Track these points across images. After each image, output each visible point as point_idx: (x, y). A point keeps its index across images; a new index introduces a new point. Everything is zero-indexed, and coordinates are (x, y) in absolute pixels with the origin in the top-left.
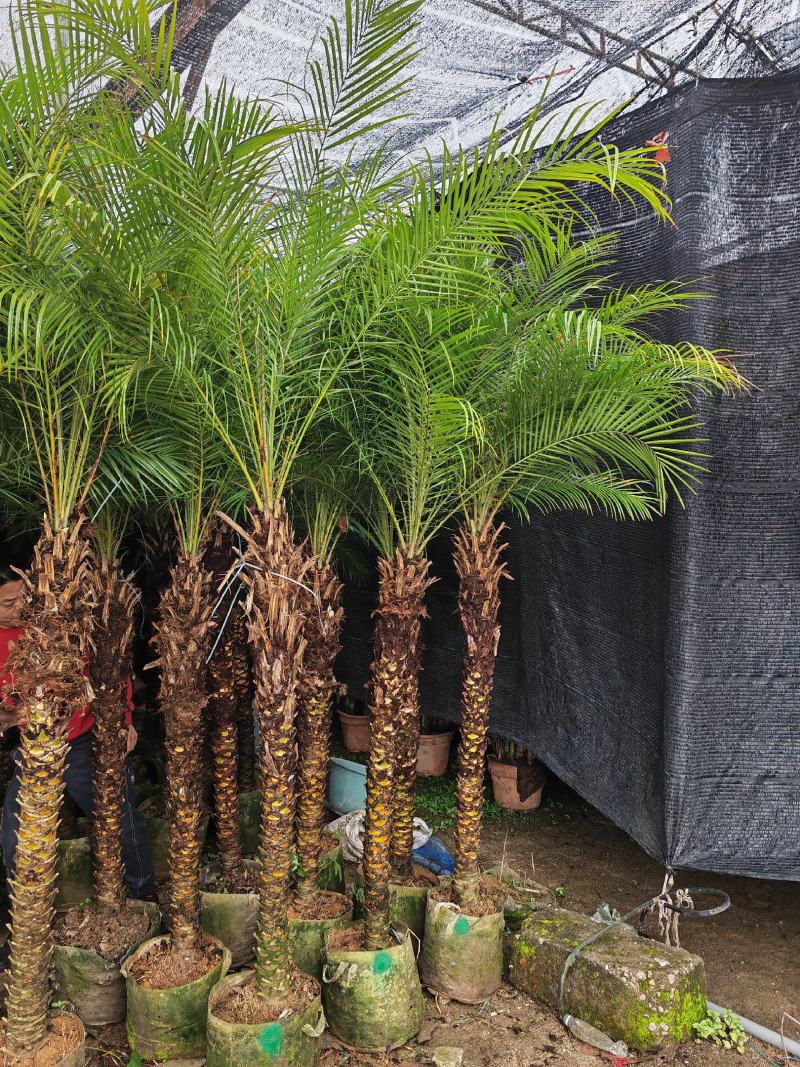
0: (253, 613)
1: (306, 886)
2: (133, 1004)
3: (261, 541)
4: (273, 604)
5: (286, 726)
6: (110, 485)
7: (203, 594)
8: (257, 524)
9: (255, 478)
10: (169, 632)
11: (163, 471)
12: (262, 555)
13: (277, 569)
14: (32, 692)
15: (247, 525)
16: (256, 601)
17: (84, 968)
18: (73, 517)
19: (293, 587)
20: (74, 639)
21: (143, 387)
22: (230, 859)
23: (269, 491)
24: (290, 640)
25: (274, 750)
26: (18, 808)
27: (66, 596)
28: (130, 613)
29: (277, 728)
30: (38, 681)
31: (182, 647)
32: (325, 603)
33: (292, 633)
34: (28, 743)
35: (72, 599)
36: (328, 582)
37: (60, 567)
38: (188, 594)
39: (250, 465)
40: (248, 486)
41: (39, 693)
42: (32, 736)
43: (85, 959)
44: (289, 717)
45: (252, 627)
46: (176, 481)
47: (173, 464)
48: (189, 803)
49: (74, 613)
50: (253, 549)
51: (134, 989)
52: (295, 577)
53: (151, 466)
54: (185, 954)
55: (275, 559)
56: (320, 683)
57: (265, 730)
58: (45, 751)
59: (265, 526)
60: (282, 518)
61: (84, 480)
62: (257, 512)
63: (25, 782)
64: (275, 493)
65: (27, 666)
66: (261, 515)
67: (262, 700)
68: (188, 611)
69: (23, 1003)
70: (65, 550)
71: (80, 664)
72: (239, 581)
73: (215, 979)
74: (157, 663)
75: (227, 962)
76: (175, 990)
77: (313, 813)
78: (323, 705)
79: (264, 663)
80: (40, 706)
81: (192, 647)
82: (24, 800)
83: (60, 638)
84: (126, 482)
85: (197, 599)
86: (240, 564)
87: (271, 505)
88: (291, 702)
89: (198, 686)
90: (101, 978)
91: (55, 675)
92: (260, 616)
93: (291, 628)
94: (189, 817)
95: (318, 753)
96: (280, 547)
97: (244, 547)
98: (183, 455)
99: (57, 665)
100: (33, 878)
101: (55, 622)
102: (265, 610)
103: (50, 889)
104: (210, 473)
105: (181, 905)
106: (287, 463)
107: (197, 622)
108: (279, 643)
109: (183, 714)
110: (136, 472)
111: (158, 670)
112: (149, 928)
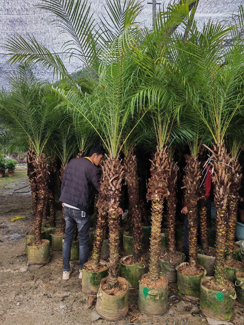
0: (214, 174)
1: (229, 257)
2: (179, 278)
3: (216, 153)
4: (220, 171)
5: (224, 208)
6: (173, 138)
7: (198, 168)
8: (215, 148)
9: (215, 134)
10: (188, 178)
11: (187, 133)
12: (217, 157)
13: (222, 161)
14: (154, 192)
15: (212, 148)
16: (215, 170)
17: (166, 266)
18: (164, 147)
19: (226, 166)
20: (165, 179)
21: (183, 110)
22: (205, 246)
23: (219, 137)
24: (225, 182)
25: (220, 214)
26: (151, 221)
27: (163, 167)
28: (176, 173)
29: (221, 208)
30: (156, 189)
31: (192, 183)
32: (236, 172)
33: (226, 180)
34: (154, 204)
35: (164, 168)
36: (237, 166)
37: (161, 160)
38: (194, 168)
39: (213, 130)
40: (212, 136)
41: (156, 192)
42: (155, 203)
43: (166, 264)
44: (225, 205)
45: (214, 178)
46: (191, 136)
47: (190, 131)
48: (194, 227)
49: (165, 172)
50: (214, 155)
51: (179, 274)
52: (227, 163)
53: (184, 132)
54: (193, 268)
55: (221, 158)
56: (234, 197)
57: (217, 208)
58: (158, 207)
59: (218, 148)
60: (223, 146)
61: (167, 136)
62: (215, 144)
63: (153, 214)
64: (221, 138)
65: (153, 185)
66: (216, 145)
67: (216, 199)
68: (193, 172)
69: (153, 269)
70: (162, 155)
71: (166, 185)
72: (209, 164)
73: (202, 276)
74: (185, 187)
75: (205, 273)
76: (191, 277)
77: (232, 236)
78: (235, 204)
79: (217, 188)
80: (156, 195)
81: (195, 183)
82: (153, 218)
83: (161, 178)
84: (177, 137)
85: (196, 169)
86: (210, 159)
87: (220, 142)
88: (226, 201)
89: (196, 194)
90: (170, 269)
91: (160, 187)
92: (216, 175)
93: (226, 178)
94: (194, 231)
95: (233, 218)
96: (222, 154)
97: (211, 154)
98: (193, 129)
99: (161, 185)
100: (155, 238)
101: (160, 174)
102: (218, 173)
103: (159, 242)
104: (200, 133)
105: (192, 254)
106: (225, 129)
107: (196, 176)
108: (222, 183)
109: (192, 201)
110: (180, 134)
111: (185, 189)
112: (183, 259)
